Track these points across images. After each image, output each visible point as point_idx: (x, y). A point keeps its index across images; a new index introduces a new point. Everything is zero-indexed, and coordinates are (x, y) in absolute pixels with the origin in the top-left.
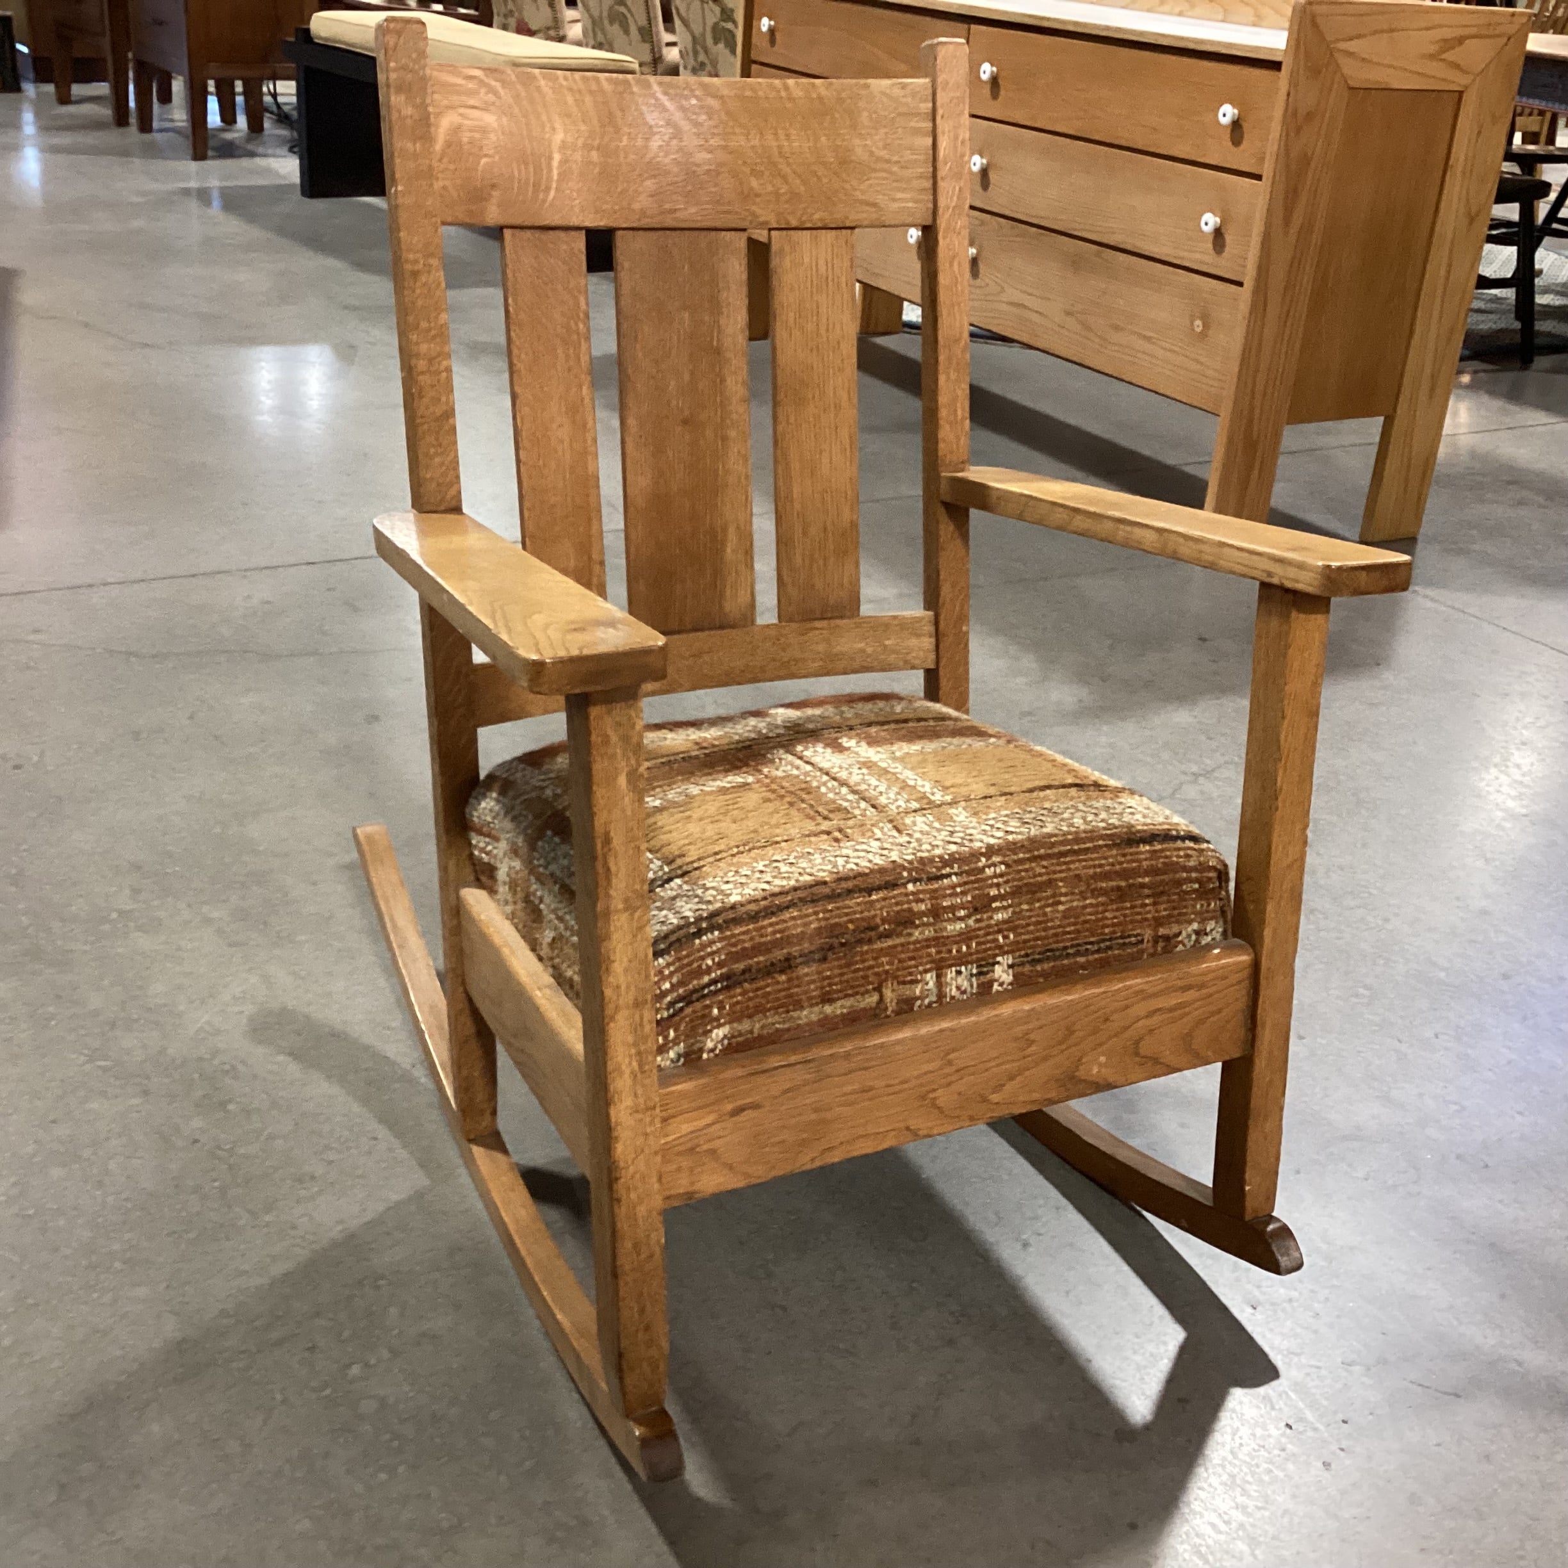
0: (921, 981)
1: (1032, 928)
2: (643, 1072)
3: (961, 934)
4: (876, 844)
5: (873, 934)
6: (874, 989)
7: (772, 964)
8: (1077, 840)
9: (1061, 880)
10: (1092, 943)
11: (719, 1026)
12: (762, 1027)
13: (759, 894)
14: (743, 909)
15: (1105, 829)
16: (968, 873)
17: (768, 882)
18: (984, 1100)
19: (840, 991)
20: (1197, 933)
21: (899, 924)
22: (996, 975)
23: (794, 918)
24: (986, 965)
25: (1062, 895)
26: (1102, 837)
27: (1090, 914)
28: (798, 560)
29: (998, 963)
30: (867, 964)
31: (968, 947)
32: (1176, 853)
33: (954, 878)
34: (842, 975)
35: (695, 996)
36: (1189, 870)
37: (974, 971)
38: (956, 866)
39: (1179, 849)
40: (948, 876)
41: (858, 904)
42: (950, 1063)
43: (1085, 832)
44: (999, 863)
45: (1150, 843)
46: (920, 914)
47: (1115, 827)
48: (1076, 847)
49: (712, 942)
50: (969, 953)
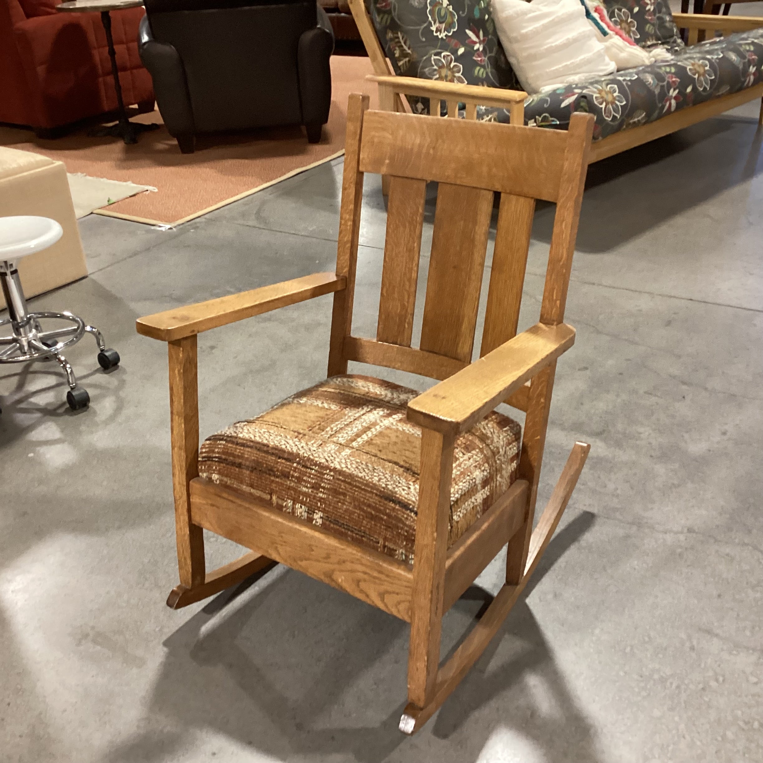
0: (286, 501)
1: (331, 507)
3: (305, 492)
5: (272, 473)
6: (268, 493)
7: (235, 463)
8: (367, 485)
9: (349, 496)
10: (355, 529)
11: (215, 473)
12: (231, 483)
13: (248, 438)
14: (239, 440)
15: (383, 488)
16: (319, 472)
19: (256, 486)
21: (283, 475)
22: (315, 517)
24: (311, 511)
25: (347, 501)
26: (377, 490)
27: (357, 517)
29: (317, 513)
30: (267, 482)
31: (306, 499)
33: (313, 471)
34: (257, 480)
35: (211, 459)
36: (405, 524)
37: (307, 510)
38: (317, 467)
39: (406, 514)
40: (313, 469)
41: (273, 460)
42: (282, 537)
43: (374, 484)
44: (331, 476)
45: (396, 504)
46: (293, 476)
47: (388, 489)
48: (364, 487)
49: (221, 444)
50: (306, 502)
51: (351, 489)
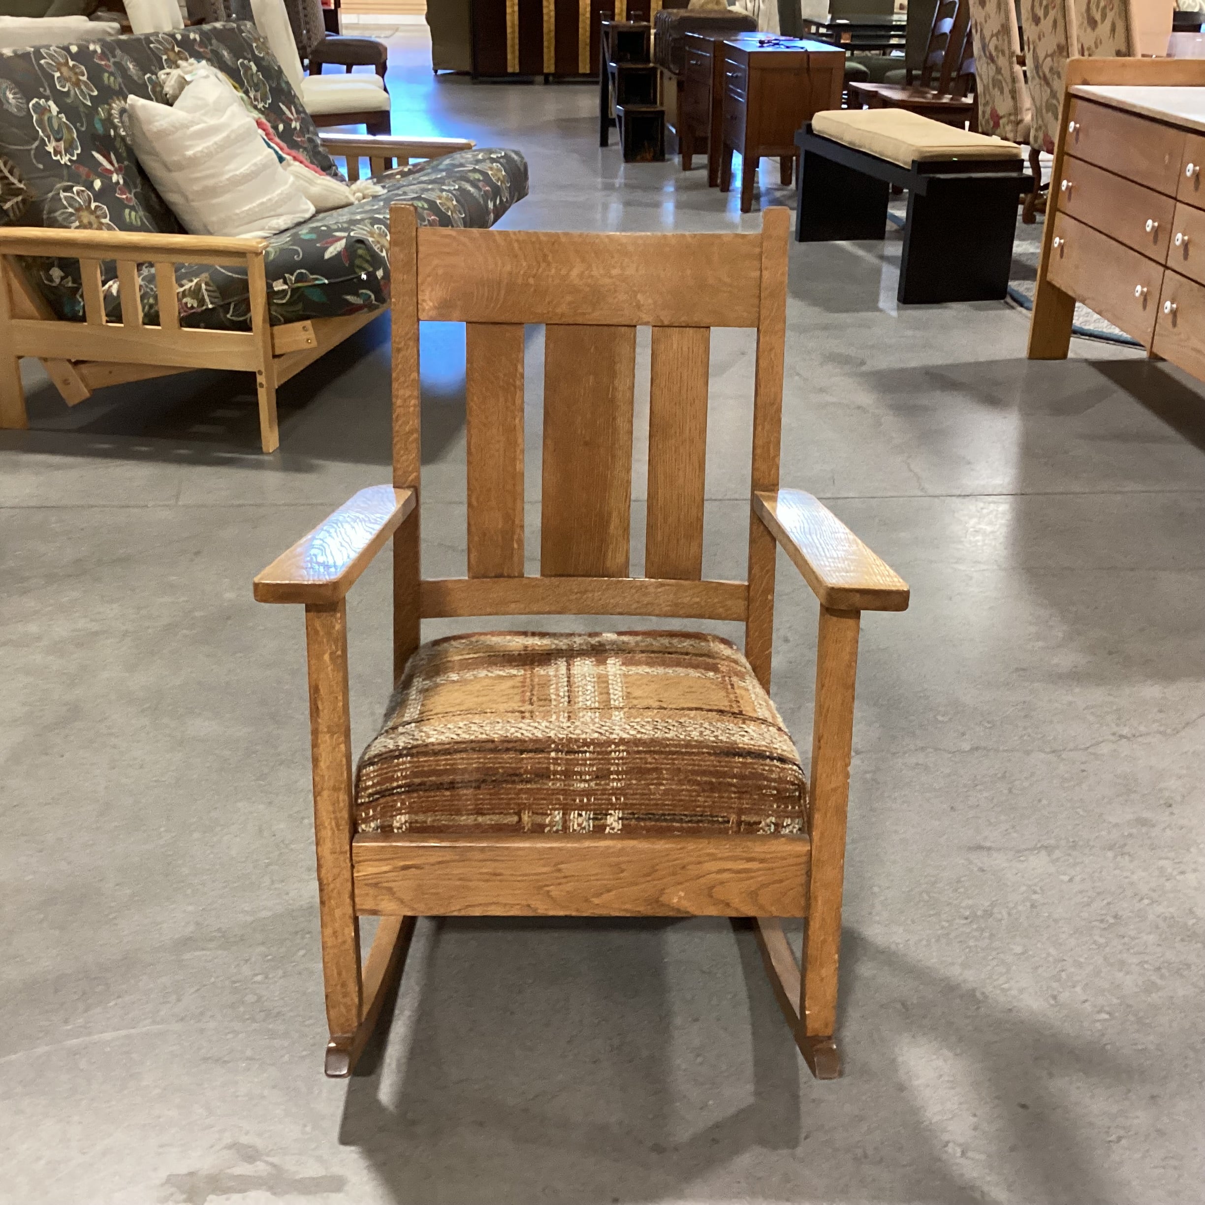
0: (551, 814)
1: (638, 796)
2: (339, 830)
3: (584, 790)
4: (544, 724)
5: (516, 779)
6: (515, 813)
7: (441, 784)
8: (688, 746)
9: (666, 769)
10: (685, 815)
11: (401, 814)
12: (434, 821)
13: (447, 740)
14: (432, 747)
15: (713, 742)
16: (599, 753)
17: (458, 735)
18: (587, 900)
19: (488, 809)
20: (776, 825)
21: (537, 775)
22: (609, 822)
23: (463, 759)
24: (600, 814)
25: (664, 779)
26: (707, 747)
27: (686, 796)
29: (611, 814)
30: (510, 796)
31: (589, 800)
32: (762, 767)
33: (588, 754)
34: (490, 799)
35: (387, 793)
36: (770, 780)
37: (592, 816)
38: (592, 747)
39: (766, 765)
40: (585, 752)
41: (511, 758)
42: (559, 870)
43: (696, 741)
44: (623, 751)
45: (744, 757)
46: (555, 773)
47: (721, 741)
48: (684, 750)
49: (404, 763)
50: (588, 804)
51: (665, 758)
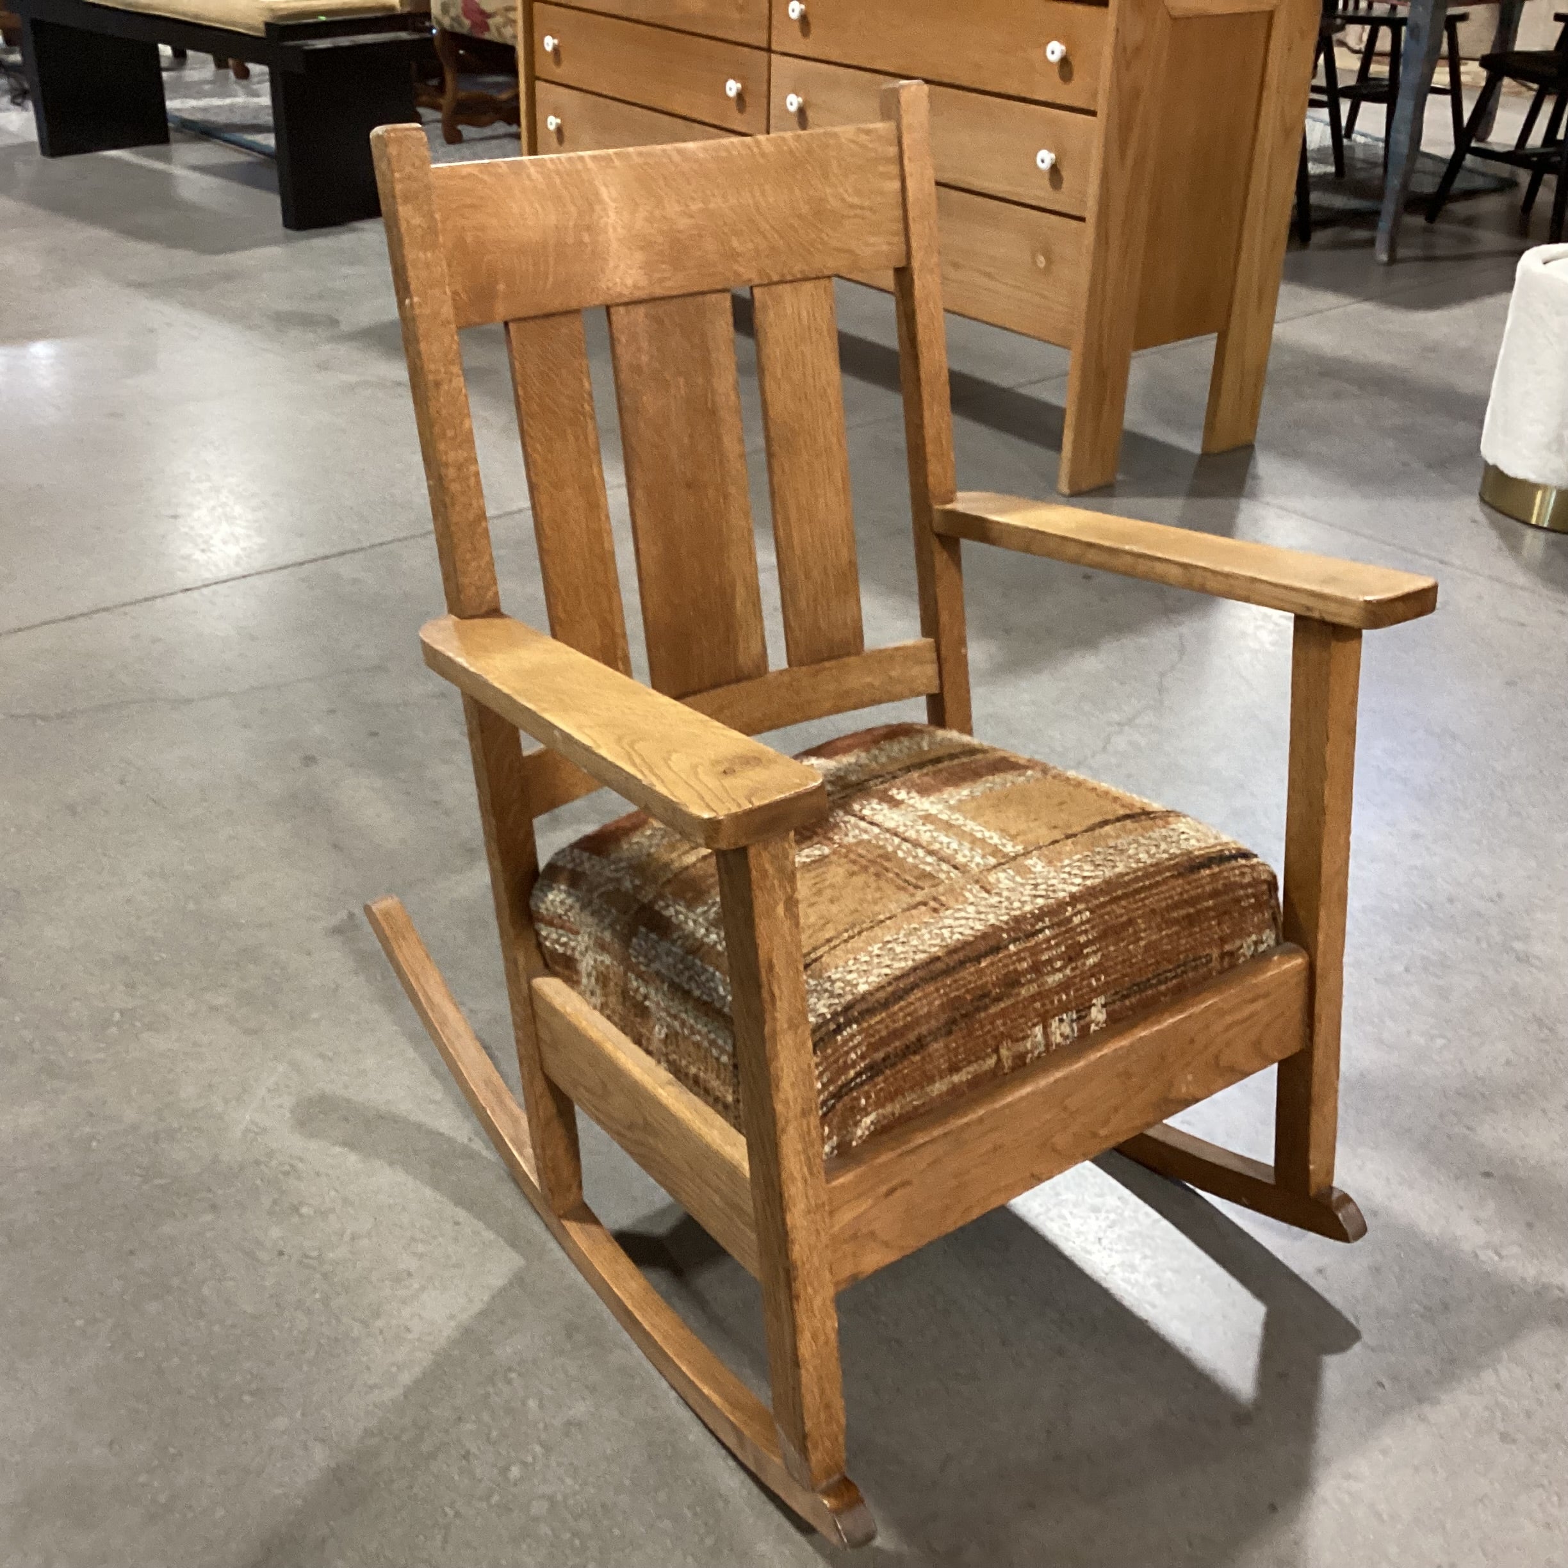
0: (1031, 1035)
1: (1119, 967)
2: (811, 1171)
3: (1060, 984)
4: (971, 909)
5: (987, 1000)
6: (993, 1051)
7: (907, 1047)
8: (1147, 876)
9: (1140, 917)
10: (1170, 971)
11: (867, 1114)
12: (902, 1107)
13: (883, 980)
14: (873, 998)
15: (1168, 859)
16: (1059, 924)
17: (888, 966)
18: (1095, 1135)
19: (964, 1059)
20: (1256, 943)
21: (1007, 986)
22: (1093, 1017)
23: (920, 999)
24: (1083, 1009)
25: (1141, 931)
26: (1168, 869)
27: (1167, 944)
28: (803, 604)
29: (1094, 1005)
30: (985, 1030)
31: (1067, 995)
32: (1233, 872)
33: (1047, 932)
34: (965, 1044)
35: (844, 1090)
36: (1244, 887)
37: (1075, 1016)
38: (1047, 919)
39: (1233, 869)
40: (1042, 930)
41: (971, 974)
43: (1151, 865)
44: (1084, 911)
45: (1209, 867)
46: (1024, 972)
47: (1175, 856)
48: (1147, 883)
49: (852, 1036)
50: (1069, 1001)
